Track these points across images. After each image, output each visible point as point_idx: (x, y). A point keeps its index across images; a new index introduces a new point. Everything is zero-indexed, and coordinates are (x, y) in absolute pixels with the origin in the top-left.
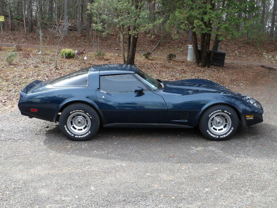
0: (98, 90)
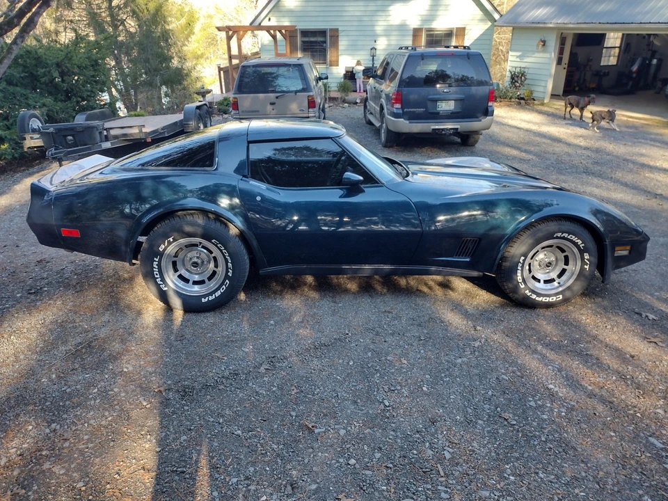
0: (245, 181)
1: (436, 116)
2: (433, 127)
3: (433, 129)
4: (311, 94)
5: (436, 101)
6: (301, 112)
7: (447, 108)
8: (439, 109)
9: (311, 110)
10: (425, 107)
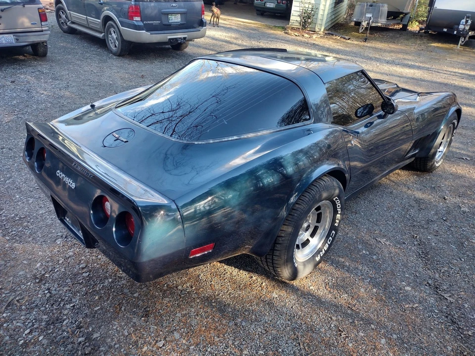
1: (169, 27)
2: (169, 37)
3: (170, 39)
4: (41, 6)
5: (167, 14)
6: (33, 26)
7: (176, 21)
8: (170, 21)
9: (43, 23)
10: (160, 19)
